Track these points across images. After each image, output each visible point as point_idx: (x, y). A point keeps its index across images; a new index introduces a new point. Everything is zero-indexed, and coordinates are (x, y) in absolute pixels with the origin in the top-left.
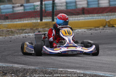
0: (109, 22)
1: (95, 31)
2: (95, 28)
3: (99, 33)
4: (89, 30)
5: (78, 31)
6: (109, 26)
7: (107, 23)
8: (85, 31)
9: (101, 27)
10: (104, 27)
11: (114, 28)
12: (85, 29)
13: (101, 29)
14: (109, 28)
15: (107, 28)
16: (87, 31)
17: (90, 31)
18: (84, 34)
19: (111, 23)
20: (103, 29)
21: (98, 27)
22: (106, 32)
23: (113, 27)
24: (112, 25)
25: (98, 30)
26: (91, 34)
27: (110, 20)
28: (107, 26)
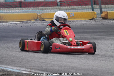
0: (40, 16)
1: (26, 24)
2: (27, 21)
3: (29, 26)
4: (21, 22)
5: (11, 23)
6: (40, 20)
7: (39, 17)
8: (16, 24)
9: (33, 21)
10: (36, 20)
11: (44, 22)
12: (18, 22)
13: (32, 22)
14: (40, 21)
15: (38, 22)
16: (19, 24)
17: (22, 24)
18: (15, 26)
19: (42, 17)
20: (34, 22)
21: (30, 20)
22: (36, 25)
23: (44, 20)
24: (43, 19)
25: (29, 23)
26: (22, 27)
27: (41, 14)
28: (38, 20)
